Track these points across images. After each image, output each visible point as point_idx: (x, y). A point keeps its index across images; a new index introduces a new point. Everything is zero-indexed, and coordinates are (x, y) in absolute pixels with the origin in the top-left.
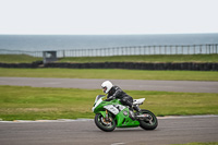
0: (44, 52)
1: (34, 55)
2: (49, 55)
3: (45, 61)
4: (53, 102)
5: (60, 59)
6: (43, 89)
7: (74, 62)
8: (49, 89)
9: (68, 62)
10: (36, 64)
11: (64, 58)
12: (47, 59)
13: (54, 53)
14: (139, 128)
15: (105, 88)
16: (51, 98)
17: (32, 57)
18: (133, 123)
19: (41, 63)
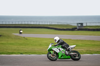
0: (77, 24)
1: (73, 25)
2: (80, 25)
3: (78, 28)
4: (81, 46)
5: (85, 27)
6: (77, 40)
7: (91, 28)
8: (80, 40)
9: (89, 28)
10: (74, 29)
11: (87, 26)
12: (79, 27)
13: (82, 24)
14: (71, 59)
15: (56, 40)
16: (81, 45)
17: (72, 26)
18: (67, 57)
19: (76, 28)
